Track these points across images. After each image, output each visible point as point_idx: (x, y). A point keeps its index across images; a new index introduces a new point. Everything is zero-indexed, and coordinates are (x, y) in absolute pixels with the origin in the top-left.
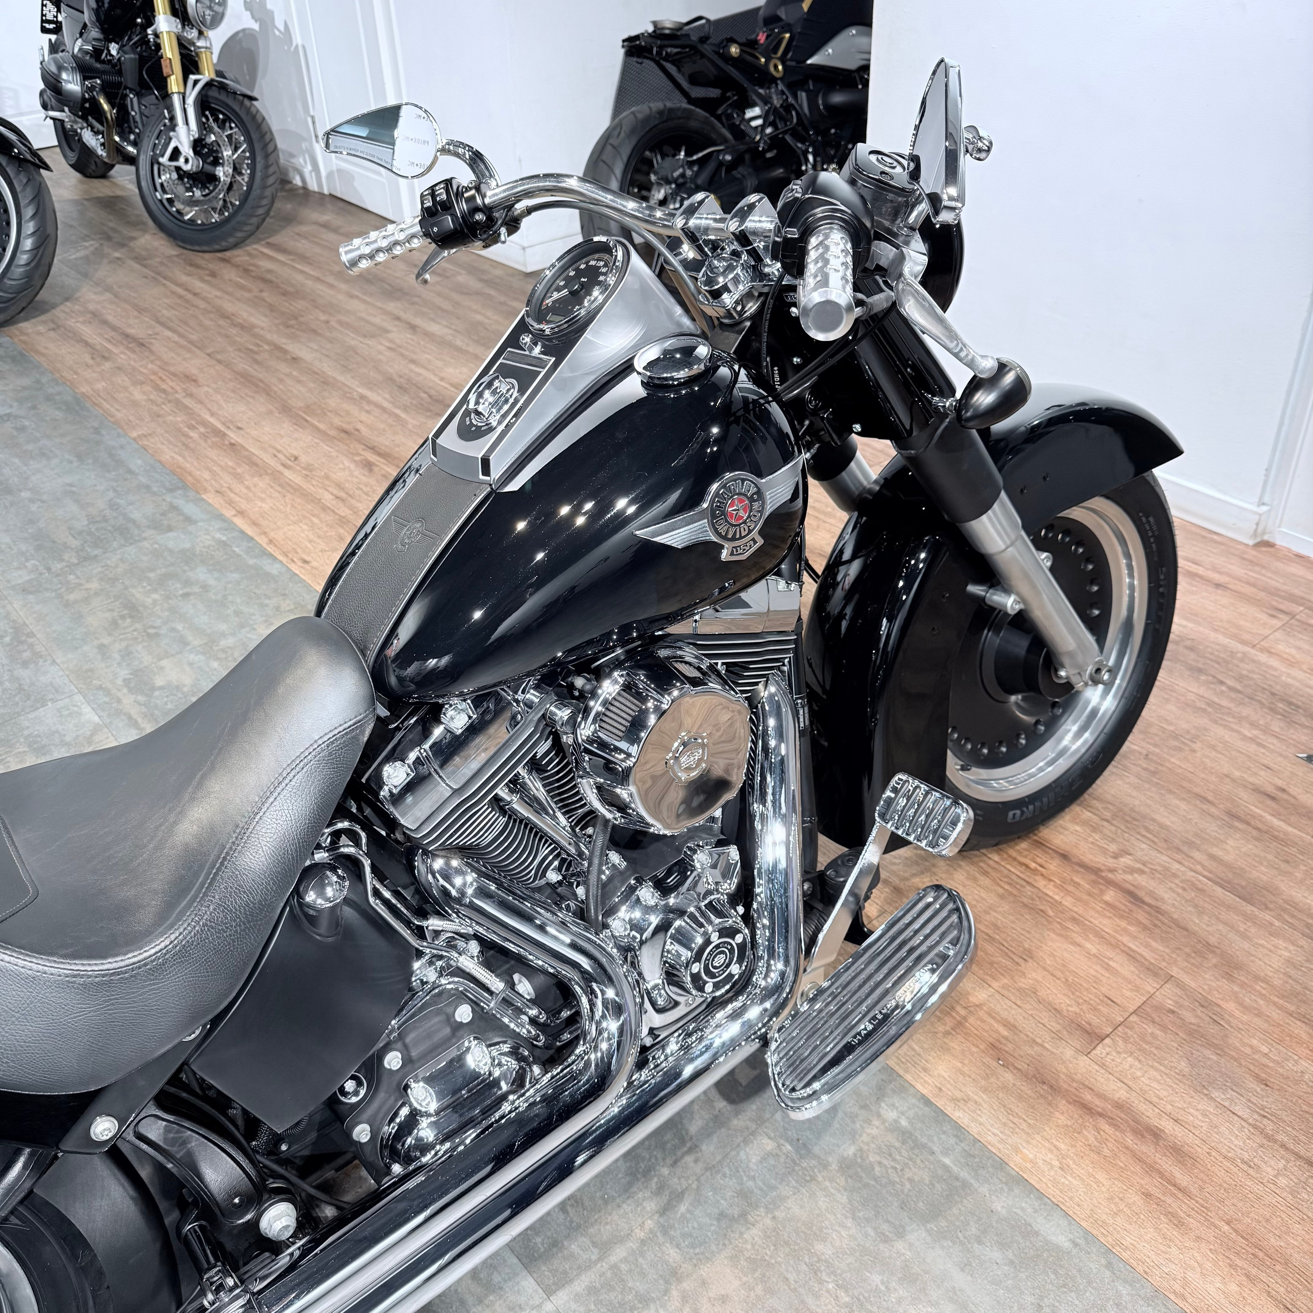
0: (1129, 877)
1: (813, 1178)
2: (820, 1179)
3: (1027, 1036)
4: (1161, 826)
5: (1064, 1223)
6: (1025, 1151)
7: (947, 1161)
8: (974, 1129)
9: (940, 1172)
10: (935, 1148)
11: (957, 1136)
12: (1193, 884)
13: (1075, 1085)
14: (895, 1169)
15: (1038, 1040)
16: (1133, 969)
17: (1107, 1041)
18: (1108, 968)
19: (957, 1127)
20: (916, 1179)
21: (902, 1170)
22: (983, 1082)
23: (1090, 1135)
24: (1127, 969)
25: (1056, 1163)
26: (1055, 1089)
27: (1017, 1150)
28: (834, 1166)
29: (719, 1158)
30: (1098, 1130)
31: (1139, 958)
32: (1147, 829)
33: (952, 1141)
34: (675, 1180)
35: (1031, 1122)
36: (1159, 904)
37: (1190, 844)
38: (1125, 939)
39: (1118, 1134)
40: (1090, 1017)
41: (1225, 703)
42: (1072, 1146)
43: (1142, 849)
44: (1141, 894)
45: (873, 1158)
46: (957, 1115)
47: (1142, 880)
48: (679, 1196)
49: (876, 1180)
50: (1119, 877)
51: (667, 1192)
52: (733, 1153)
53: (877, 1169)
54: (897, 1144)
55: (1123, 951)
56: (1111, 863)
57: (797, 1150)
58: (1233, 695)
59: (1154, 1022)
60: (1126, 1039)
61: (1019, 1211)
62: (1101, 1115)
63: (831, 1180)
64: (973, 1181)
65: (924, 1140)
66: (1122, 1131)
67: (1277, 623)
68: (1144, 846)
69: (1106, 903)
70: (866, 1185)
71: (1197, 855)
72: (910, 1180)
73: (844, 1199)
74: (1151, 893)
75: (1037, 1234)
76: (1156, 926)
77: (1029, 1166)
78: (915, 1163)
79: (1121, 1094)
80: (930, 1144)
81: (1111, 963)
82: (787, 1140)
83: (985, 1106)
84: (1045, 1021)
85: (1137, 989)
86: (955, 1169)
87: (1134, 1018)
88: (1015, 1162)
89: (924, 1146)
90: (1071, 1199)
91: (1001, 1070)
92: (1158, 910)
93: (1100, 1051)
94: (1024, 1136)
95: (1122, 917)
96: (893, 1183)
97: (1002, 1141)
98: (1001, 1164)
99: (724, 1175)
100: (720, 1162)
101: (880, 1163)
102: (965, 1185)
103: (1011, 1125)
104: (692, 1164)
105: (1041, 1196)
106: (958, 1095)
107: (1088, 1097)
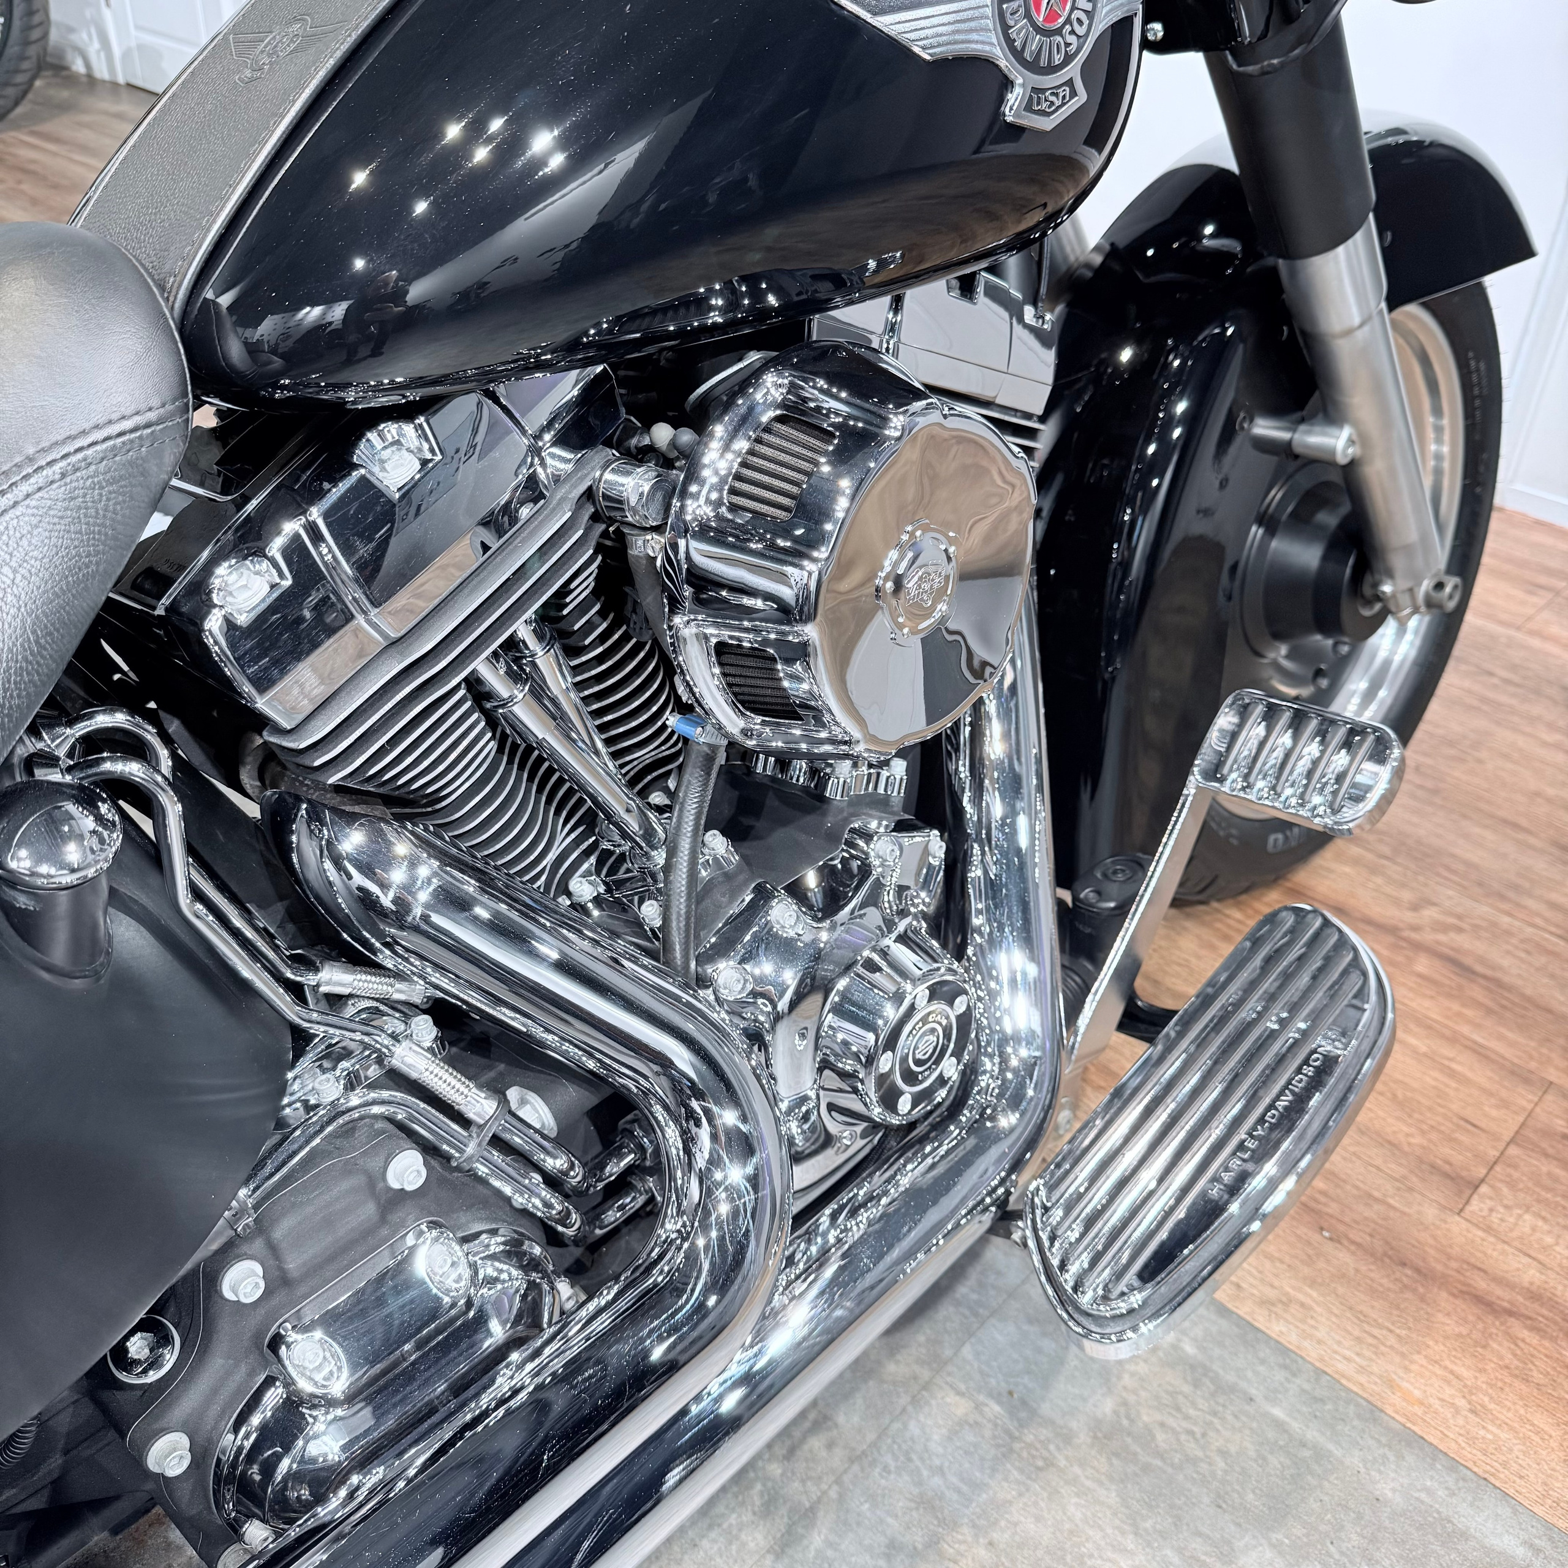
0: (1442, 937)
1: (1050, 1463)
2: (1062, 1463)
3: (1357, 1188)
4: (1468, 864)
5: (1505, 1511)
6: (1405, 1385)
7: (1278, 1412)
8: (1311, 1352)
9: (1271, 1434)
10: (1253, 1392)
11: (1285, 1367)
12: (1538, 945)
13: (1454, 1265)
14: (1190, 1433)
15: (1376, 1194)
16: (1490, 1074)
17: (1484, 1189)
18: (1452, 1074)
19: (1282, 1350)
20: (1233, 1449)
21: (1204, 1435)
22: (1306, 1271)
23: (1501, 1347)
24: (1481, 1074)
25: (1461, 1403)
26: (1424, 1274)
27: (1391, 1385)
28: (1083, 1438)
29: (871, 1437)
30: (1514, 1340)
31: (1493, 1056)
32: (1448, 868)
33: (1280, 1376)
34: (796, 1484)
35: (1403, 1333)
36: (1498, 975)
37: (1516, 888)
38: (1465, 1030)
39: (1547, 1343)
40: (1446, 1151)
41: (1503, 699)
42: (1482, 1371)
43: (1449, 896)
44: (1468, 961)
45: (1147, 1417)
46: (1276, 1328)
47: (1463, 941)
48: (807, 1516)
49: (1163, 1459)
50: (1428, 937)
51: (784, 1511)
52: (897, 1425)
53: (1160, 1437)
54: (1187, 1389)
55: (1466, 1047)
56: (1409, 917)
57: (1012, 1413)
58: (1512, 689)
59: (1546, 1155)
60: (1512, 1185)
61: (1423, 1496)
62: (1511, 1313)
63: (1082, 1464)
64: (1331, 1446)
65: (1231, 1378)
66: (1553, 1339)
67: (1541, 602)
68: (1450, 893)
69: (1420, 976)
70: (1146, 1468)
71: (1531, 903)
72: (1223, 1453)
73: (1113, 1499)
74: (1482, 960)
75: (1465, 1536)
76: (1504, 1007)
77: (1419, 1410)
78: (1223, 1419)
79: (1531, 1275)
80: (1243, 1385)
81: (1454, 1066)
82: (990, 1395)
83: (1319, 1310)
84: (1378, 1162)
85: (1504, 1104)
86: (1295, 1426)
87: (1513, 1151)
88: (1393, 1404)
89: (1233, 1389)
90: (1505, 1465)
91: (1329, 1248)
92: (1499, 983)
93: (1475, 1205)
94: (1397, 1359)
95: (1449, 996)
96: (1194, 1461)
97: (1362, 1370)
98: (1372, 1413)
99: (886, 1469)
100: (874, 1445)
101: (1162, 1425)
102: (1320, 1455)
103: (1370, 1340)
104: (824, 1453)
105: (1454, 1465)
106: (1272, 1294)
107: (1481, 1284)
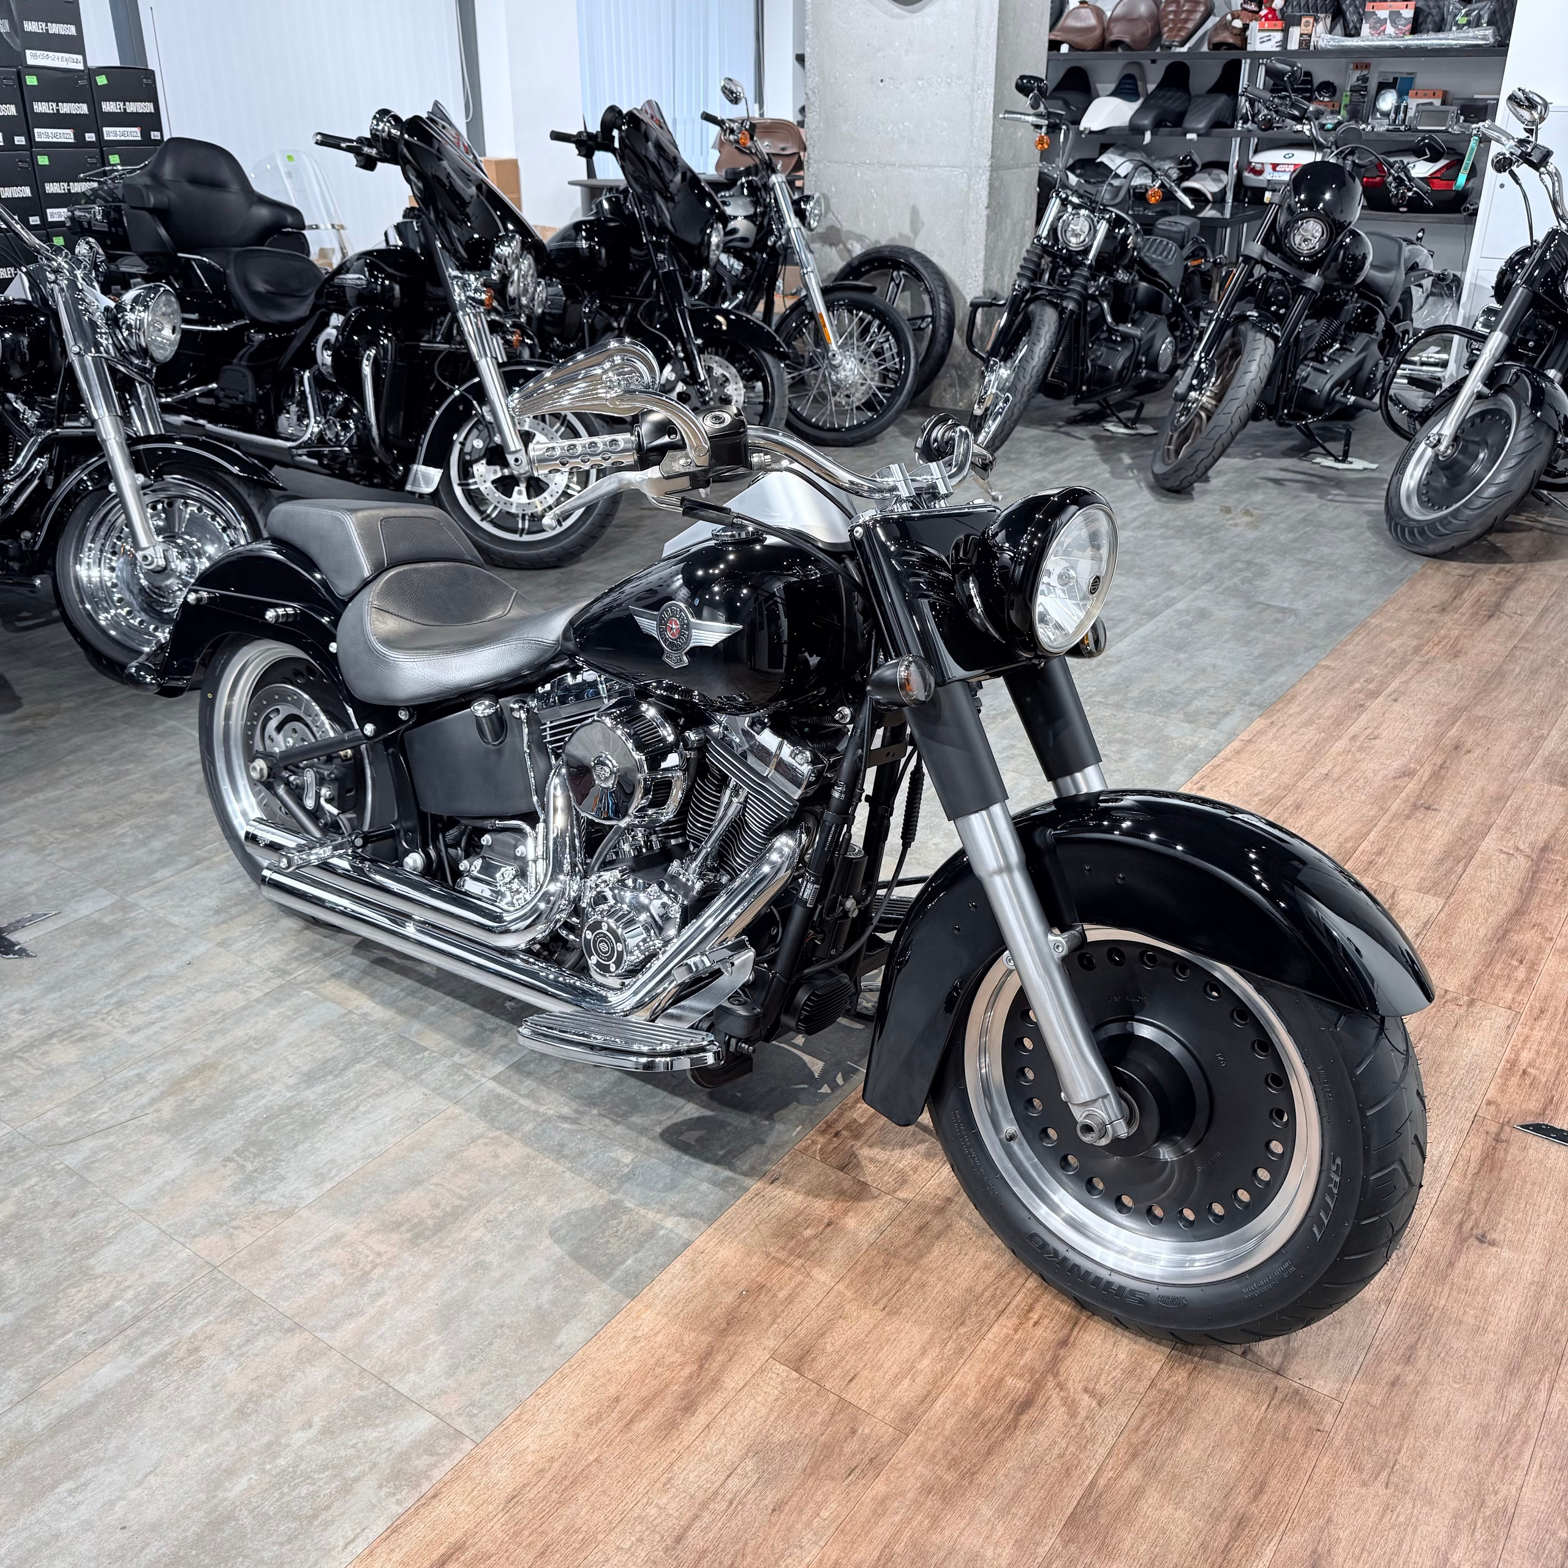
2: (601, 1191)
3: (782, 1311)
4: (1174, 1440)
5: (579, 1340)
12: (1076, 1466)
17: (795, 1375)
18: (897, 1377)
20: (608, 1246)
23: (676, 1358)
24: (901, 1393)
26: (723, 1333)
27: (648, 1306)
30: (683, 1365)
31: (924, 1406)
32: (1158, 1424)
33: (649, 1264)
35: (681, 1316)
36: (1022, 1429)
37: (1152, 1468)
40: (823, 1361)
43: (1117, 1418)
44: (1032, 1412)
45: (625, 1218)
46: (677, 1265)
47: (1058, 1415)
48: (575, 1122)
49: (604, 1222)
50: (1052, 1392)
51: (577, 1116)
52: (617, 1143)
56: (1074, 1385)
57: (625, 1175)
59: (833, 1414)
60: (802, 1390)
62: (701, 1367)
63: (601, 1197)
64: (612, 1279)
65: (647, 1246)
66: (685, 1383)
70: (599, 1217)
71: (1133, 1474)
73: (585, 1206)
74: (1038, 1423)
75: (567, 1322)
77: (634, 1315)
83: (691, 1284)
84: (806, 1325)
86: (622, 1268)
87: (833, 1398)
88: (637, 1305)
89: (642, 1247)
91: (734, 1294)
92: (1011, 1428)
93: (781, 1368)
94: (664, 1311)
95: (985, 1392)
96: (603, 1232)
99: (596, 1142)
100: (608, 1137)
101: (621, 1222)
103: (674, 1302)
104: (603, 1124)
105: (605, 1324)
